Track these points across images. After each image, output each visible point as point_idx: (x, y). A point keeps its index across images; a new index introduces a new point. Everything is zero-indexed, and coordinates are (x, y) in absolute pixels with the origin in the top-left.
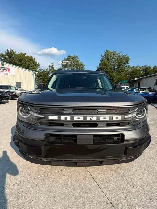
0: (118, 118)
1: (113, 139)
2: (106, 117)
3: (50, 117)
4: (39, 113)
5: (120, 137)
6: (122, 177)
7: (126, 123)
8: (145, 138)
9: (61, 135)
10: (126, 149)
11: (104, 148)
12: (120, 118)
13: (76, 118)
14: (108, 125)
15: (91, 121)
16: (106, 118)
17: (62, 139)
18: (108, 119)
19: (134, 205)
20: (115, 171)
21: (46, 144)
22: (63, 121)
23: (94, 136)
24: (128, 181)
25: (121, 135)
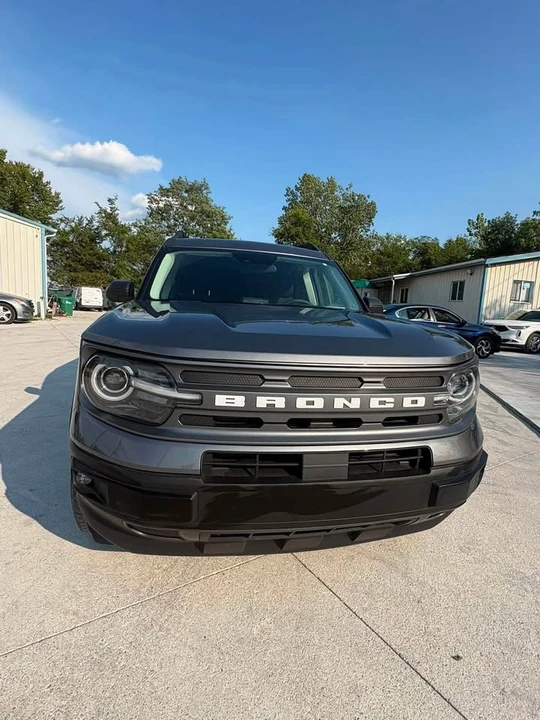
0: (416, 402)
1: (398, 462)
2: (388, 400)
3: (221, 400)
4: (180, 388)
5: (419, 457)
6: (404, 575)
7: (436, 415)
8: (476, 457)
9: (251, 456)
10: (435, 490)
11: (380, 488)
12: (421, 402)
13: (301, 403)
14: (389, 422)
15: (346, 410)
16: (384, 403)
17: (254, 467)
18: (392, 406)
19: (450, 645)
20: (382, 560)
21: (203, 487)
22: (262, 411)
23: (352, 454)
24: (423, 584)
25: (420, 452)
